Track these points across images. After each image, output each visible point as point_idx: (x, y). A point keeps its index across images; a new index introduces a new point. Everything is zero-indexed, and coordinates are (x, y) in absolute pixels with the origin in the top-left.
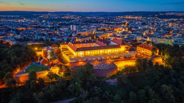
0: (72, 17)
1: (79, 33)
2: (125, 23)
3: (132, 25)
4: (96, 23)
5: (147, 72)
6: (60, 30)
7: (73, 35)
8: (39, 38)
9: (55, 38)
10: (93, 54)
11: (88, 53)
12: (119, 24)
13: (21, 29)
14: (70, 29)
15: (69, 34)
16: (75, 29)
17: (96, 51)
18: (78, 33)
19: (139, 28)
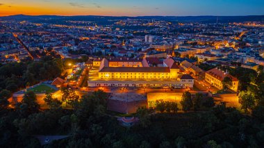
0: (157, 24)
1: (153, 46)
2: (238, 35)
3: (251, 37)
4: (189, 33)
5: (199, 115)
6: (129, 42)
7: (143, 50)
8: (97, 51)
9: (116, 53)
10: (126, 77)
11: (118, 75)
12: (226, 36)
13: (84, 38)
14: (144, 40)
15: (138, 48)
16: (150, 41)
17: (129, 73)
18: (151, 46)
19: (260, 42)
